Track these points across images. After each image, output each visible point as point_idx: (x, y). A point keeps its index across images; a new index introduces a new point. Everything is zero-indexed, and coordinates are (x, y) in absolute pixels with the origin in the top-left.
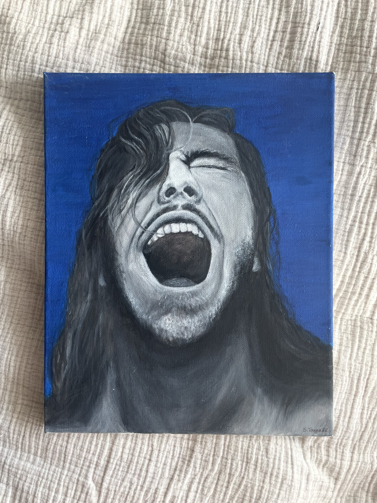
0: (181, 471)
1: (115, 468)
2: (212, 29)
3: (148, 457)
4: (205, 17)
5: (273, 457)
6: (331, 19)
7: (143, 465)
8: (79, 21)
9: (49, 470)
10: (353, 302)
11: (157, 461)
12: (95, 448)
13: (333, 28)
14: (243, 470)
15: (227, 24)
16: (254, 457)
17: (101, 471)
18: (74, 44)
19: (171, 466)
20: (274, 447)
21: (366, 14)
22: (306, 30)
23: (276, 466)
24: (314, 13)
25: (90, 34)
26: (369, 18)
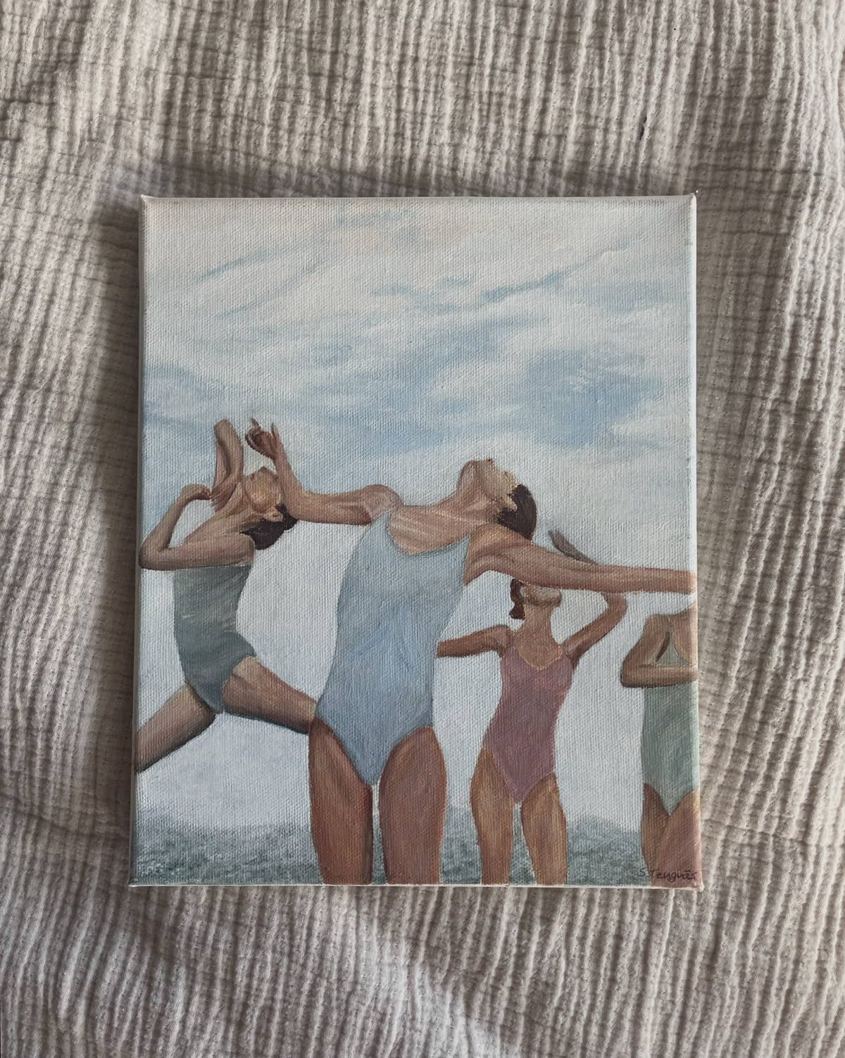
2: (382, 131)
4: (361, 102)
6: (675, 102)
8: (44, 109)
10: (751, 799)
13: (683, 124)
15: (419, 119)
18: (37, 167)
21: (767, 82)
22: (612, 138)
24: (632, 91)
25: (78, 143)
26: (774, 94)
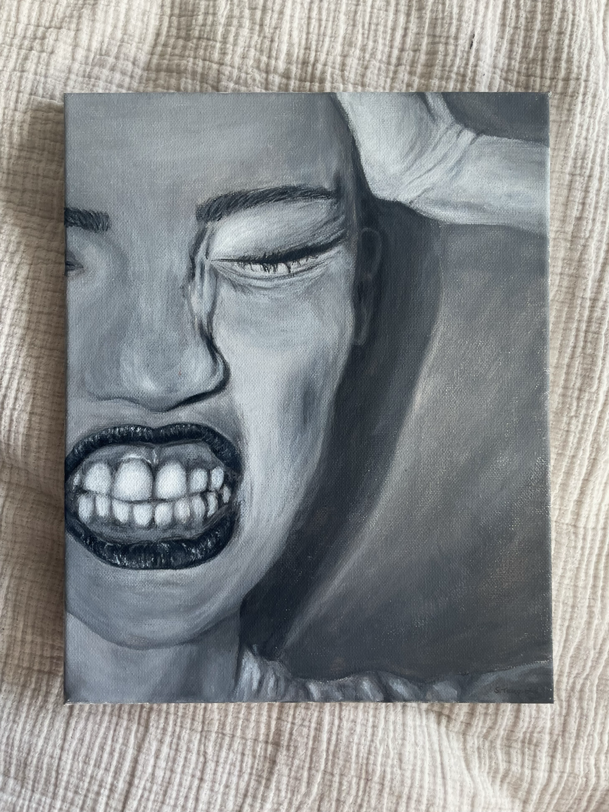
0: (254, 797)
1: (142, 796)
2: (296, 46)
3: (198, 774)
4: (283, 26)
5: (411, 768)
6: (493, 28)
7: (190, 788)
8: (72, 33)
9: (30, 801)
11: (214, 781)
12: (108, 758)
13: (497, 43)
14: (360, 793)
15: (321, 39)
16: (379, 769)
17: (119, 800)
19: (237, 789)
20: (412, 750)
21: (550, 21)
22: (451, 48)
23: (417, 783)
24: (465, 18)
25: (92, 56)
26: (555, 28)
